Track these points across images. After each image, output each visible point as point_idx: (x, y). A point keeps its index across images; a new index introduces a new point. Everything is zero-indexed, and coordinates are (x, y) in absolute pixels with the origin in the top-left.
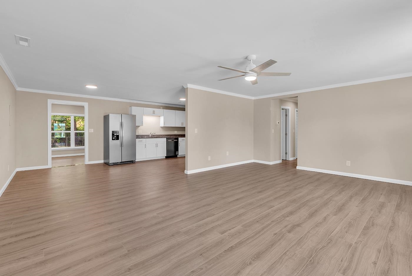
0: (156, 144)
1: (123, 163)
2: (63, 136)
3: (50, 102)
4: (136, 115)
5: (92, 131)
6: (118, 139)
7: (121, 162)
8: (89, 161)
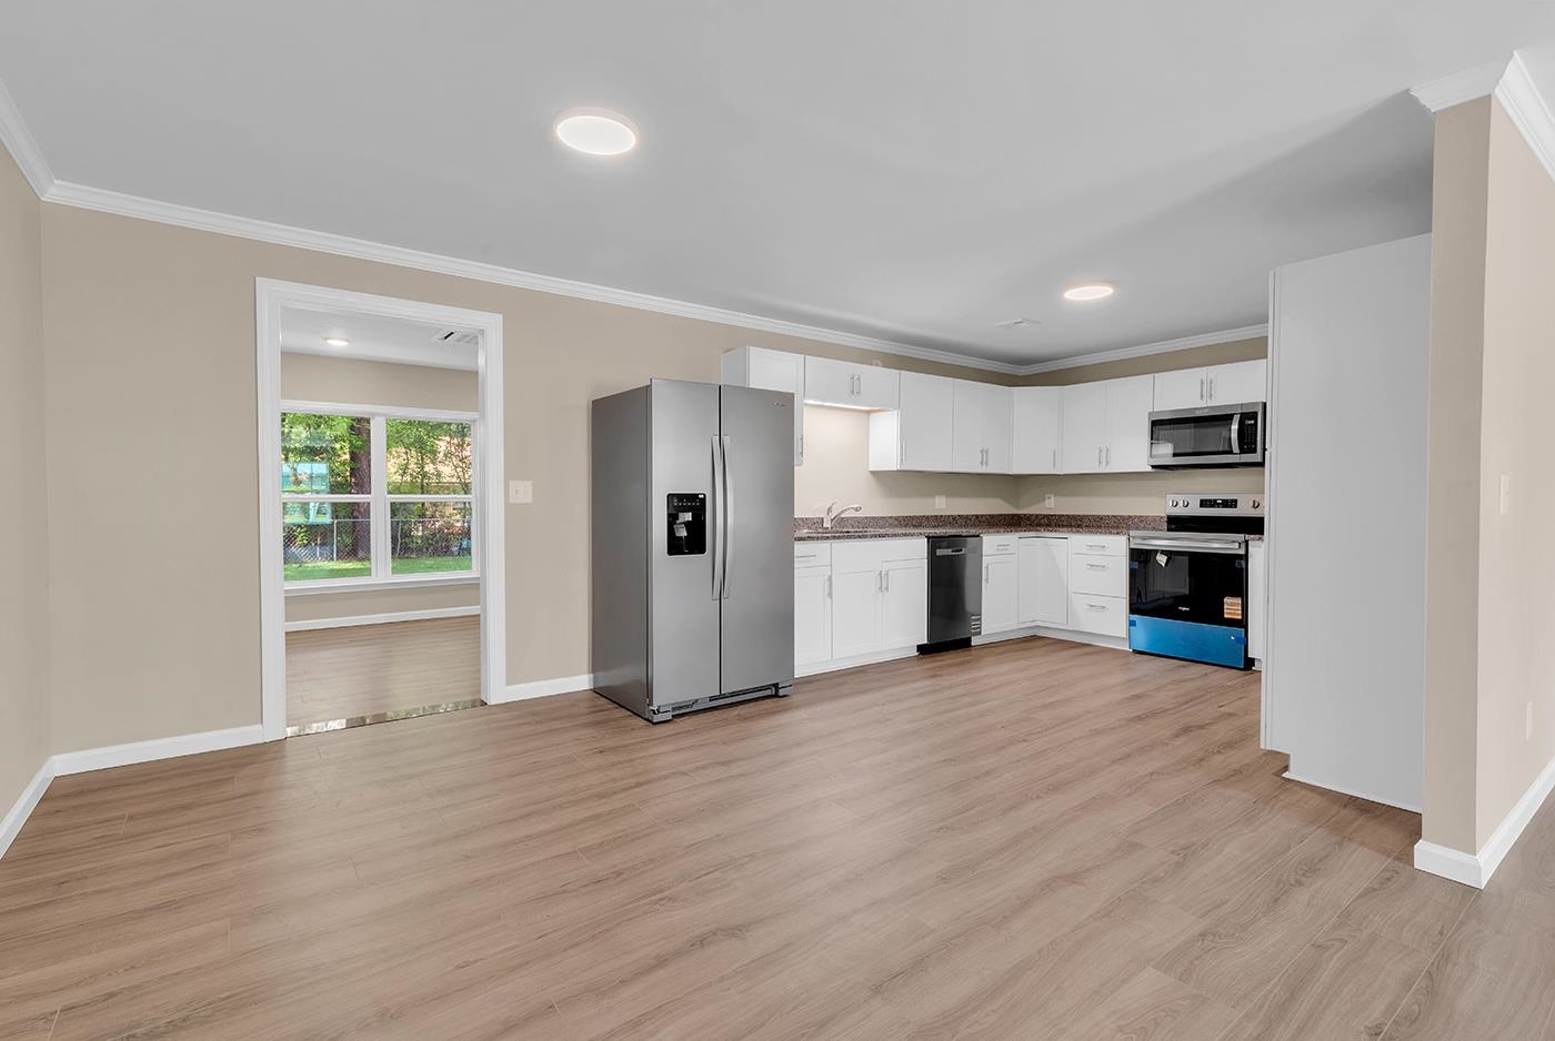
0: (880, 574)
1: (725, 704)
2: (314, 519)
3: (272, 294)
4: (793, 394)
5: (524, 492)
6: (702, 551)
7: (712, 699)
8: (508, 684)
